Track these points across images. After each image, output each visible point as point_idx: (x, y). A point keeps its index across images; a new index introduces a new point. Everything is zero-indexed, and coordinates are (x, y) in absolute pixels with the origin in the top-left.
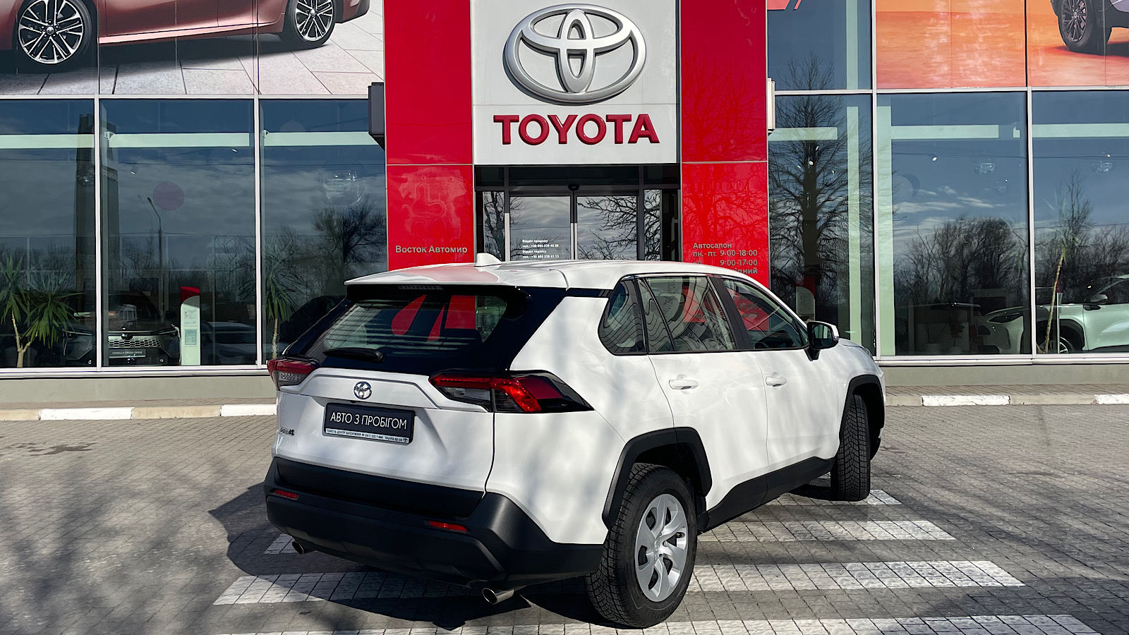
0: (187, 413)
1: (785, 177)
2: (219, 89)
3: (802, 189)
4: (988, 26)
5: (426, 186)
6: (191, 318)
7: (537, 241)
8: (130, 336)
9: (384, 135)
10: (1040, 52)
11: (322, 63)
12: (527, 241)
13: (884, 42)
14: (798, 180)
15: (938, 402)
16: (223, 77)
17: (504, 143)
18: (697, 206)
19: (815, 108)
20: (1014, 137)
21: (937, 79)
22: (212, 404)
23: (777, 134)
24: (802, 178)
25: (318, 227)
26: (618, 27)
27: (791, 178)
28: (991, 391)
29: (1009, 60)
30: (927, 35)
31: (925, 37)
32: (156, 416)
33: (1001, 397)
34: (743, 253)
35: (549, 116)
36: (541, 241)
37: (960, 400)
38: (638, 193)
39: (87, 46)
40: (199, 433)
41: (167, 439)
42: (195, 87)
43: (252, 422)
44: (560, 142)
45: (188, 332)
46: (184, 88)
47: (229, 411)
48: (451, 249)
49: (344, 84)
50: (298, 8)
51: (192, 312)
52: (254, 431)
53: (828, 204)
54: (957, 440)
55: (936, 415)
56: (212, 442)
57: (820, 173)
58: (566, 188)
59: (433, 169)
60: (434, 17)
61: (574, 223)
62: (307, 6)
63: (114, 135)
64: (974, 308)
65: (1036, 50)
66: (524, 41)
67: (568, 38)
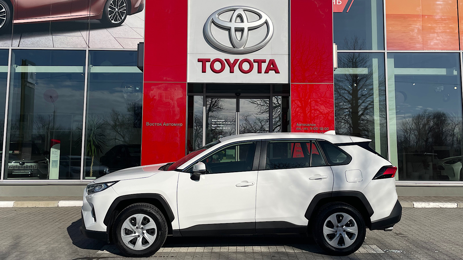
0: (41, 204)
1: (343, 91)
2: (69, 45)
3: (351, 97)
5: (163, 93)
6: (55, 154)
7: (219, 121)
8: (24, 163)
9: (143, 67)
11: (120, 33)
12: (214, 121)
13: (390, 28)
14: (349, 92)
15: (421, 206)
16: (72, 40)
17: (203, 72)
18: (302, 104)
19: (357, 60)
20: (454, 74)
22: (55, 200)
23: (338, 71)
24: (351, 92)
26: (260, 18)
27: (346, 92)
28: (447, 200)
29: (451, 38)
30: (411, 25)
32: (25, 206)
33: (453, 204)
34: (322, 129)
35: (225, 60)
37: (432, 205)
38: (270, 98)
39: (8, 25)
40: (42, 217)
41: (25, 220)
42: (58, 44)
43: (73, 210)
44: (231, 72)
45: (54, 161)
46: (53, 44)
47: (63, 204)
48: (175, 124)
49: (130, 43)
50: (109, 8)
51: (56, 151)
52: (71, 216)
53: (363, 104)
54: (433, 229)
55: (421, 213)
56: (47, 223)
57: (359, 90)
58: (234, 95)
59: (167, 84)
60: (170, 11)
61: (238, 112)
62: (114, 7)
63: (18, 66)
64: (435, 156)
66: (214, 24)
67: (235, 22)
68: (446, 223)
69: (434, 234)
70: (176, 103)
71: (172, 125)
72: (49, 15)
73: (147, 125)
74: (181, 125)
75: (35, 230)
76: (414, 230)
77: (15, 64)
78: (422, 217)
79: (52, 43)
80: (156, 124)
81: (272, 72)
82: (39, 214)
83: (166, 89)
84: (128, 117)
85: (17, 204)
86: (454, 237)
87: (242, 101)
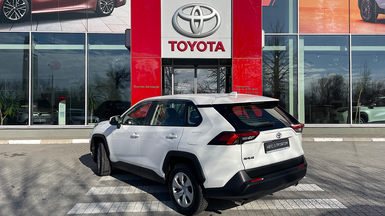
0: (60, 142)
1: (268, 61)
2: (73, 30)
3: (274, 65)
4: (336, 13)
5: (145, 65)
6: (62, 108)
8: (41, 114)
9: (130, 46)
11: (109, 21)
12: (179, 84)
13: (302, 17)
14: (272, 62)
15: (319, 140)
16: (75, 26)
17: (172, 50)
21: (319, 30)
22: (69, 139)
23: (265, 48)
24: (274, 62)
27: (270, 61)
29: (344, 24)
31: (315, 16)
32: (49, 143)
33: (340, 138)
35: (187, 42)
37: (326, 139)
38: (218, 68)
39: (27, 14)
40: (64, 149)
41: (53, 151)
42: (65, 29)
43: (83, 145)
44: (191, 51)
45: (61, 113)
47: (75, 141)
49: (117, 29)
50: (101, 2)
52: (84, 149)
54: (325, 154)
55: (318, 145)
56: (69, 153)
58: (193, 66)
59: (147, 59)
60: (148, 7)
61: (196, 78)
62: (104, 2)
63: (36, 45)
64: (332, 107)
65: (353, 21)
66: (179, 16)
67: (194, 15)
70: (154, 72)
71: (152, 87)
72: (57, 7)
73: (134, 87)
74: (158, 87)
75: (63, 157)
77: (34, 43)
79: (61, 28)
80: (140, 86)
81: (220, 51)
84: (108, 80)
85: (43, 142)
87: (199, 71)
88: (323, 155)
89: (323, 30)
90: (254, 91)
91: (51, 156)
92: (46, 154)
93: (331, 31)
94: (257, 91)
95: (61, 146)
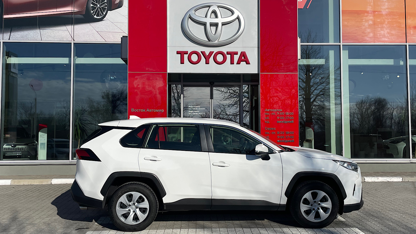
0: (36, 182)
2: (56, 38)
3: (305, 85)
4: (390, 17)
5: (146, 82)
6: (43, 138)
7: (195, 107)
8: (15, 146)
9: (127, 59)
10: (412, 28)
11: (102, 28)
12: (191, 107)
13: (346, 23)
14: (303, 81)
15: (371, 180)
16: (58, 33)
17: (181, 63)
19: (310, 52)
20: (401, 64)
21: (368, 39)
22: (48, 178)
23: (302, 62)
24: (305, 80)
25: (103, 97)
28: (393, 175)
29: (399, 31)
30: (364, 20)
31: (363, 21)
33: (399, 178)
34: (287, 113)
35: (201, 52)
36: (197, 107)
37: (381, 179)
42: (46, 37)
43: (65, 187)
44: (206, 63)
45: (42, 144)
46: (40, 38)
47: (55, 181)
48: (157, 110)
49: (111, 37)
50: (92, 4)
51: (43, 135)
53: (315, 91)
54: (384, 200)
55: (371, 186)
56: (44, 198)
57: (312, 78)
58: (208, 84)
59: (149, 74)
60: (151, 7)
61: (212, 99)
62: (96, 3)
63: (9, 58)
64: (379, 136)
65: (410, 27)
66: (191, 19)
67: (210, 18)
68: (394, 195)
69: (386, 204)
70: (158, 91)
71: (155, 111)
72: (36, 10)
73: (132, 111)
74: (163, 111)
76: (368, 201)
77: (6, 56)
78: (373, 190)
79: (40, 36)
80: (140, 110)
81: (243, 63)
82: (35, 190)
83: (148, 79)
85: (14, 182)
86: (403, 207)
87: (215, 89)
88: (383, 202)
89: (373, 38)
90: (288, 116)
91: (21, 202)
92: (15, 200)
93: (383, 39)
94: (292, 116)
95: (36, 188)
